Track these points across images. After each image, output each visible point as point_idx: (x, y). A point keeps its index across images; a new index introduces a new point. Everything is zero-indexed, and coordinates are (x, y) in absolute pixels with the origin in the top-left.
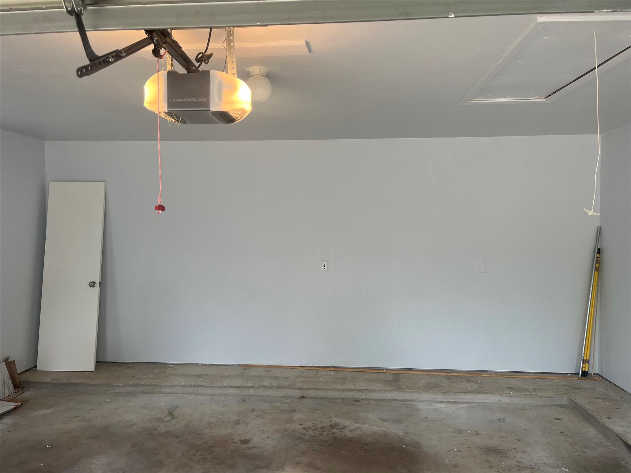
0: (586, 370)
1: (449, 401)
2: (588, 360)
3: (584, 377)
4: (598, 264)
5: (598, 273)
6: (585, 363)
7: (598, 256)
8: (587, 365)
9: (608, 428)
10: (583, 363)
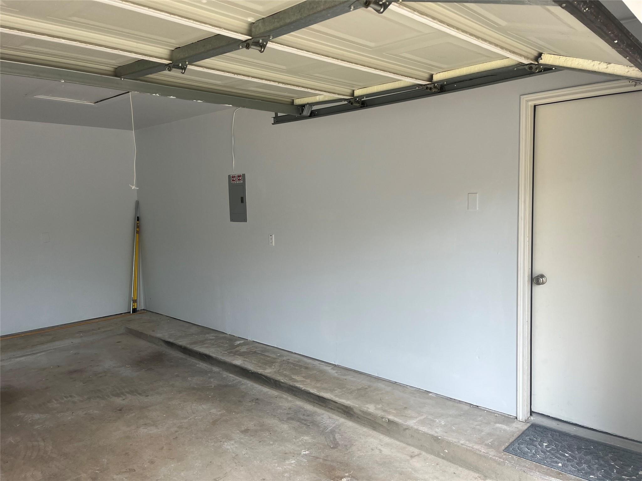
0: (135, 307)
1: (28, 354)
2: (136, 300)
3: (135, 313)
4: (138, 228)
5: (139, 235)
6: (134, 303)
7: (138, 222)
8: (136, 303)
9: (153, 337)
10: (133, 303)
